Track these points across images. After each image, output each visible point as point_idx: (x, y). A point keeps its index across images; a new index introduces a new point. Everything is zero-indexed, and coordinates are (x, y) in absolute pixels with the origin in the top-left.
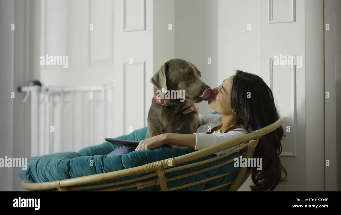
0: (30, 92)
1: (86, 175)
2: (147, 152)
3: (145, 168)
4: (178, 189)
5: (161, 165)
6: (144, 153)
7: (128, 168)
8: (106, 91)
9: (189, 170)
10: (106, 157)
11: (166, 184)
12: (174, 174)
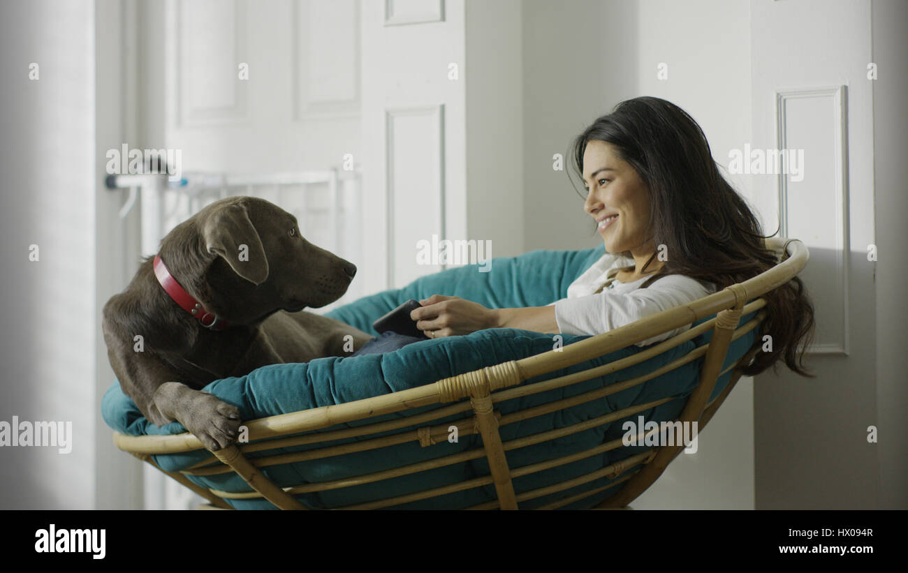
0: (139, 189)
1: (288, 412)
2: (449, 344)
3: (441, 388)
4: (529, 444)
5: (482, 380)
6: (442, 349)
7: (398, 390)
8: (340, 184)
9: (562, 393)
10: (340, 361)
11: (497, 433)
12: (522, 403)
